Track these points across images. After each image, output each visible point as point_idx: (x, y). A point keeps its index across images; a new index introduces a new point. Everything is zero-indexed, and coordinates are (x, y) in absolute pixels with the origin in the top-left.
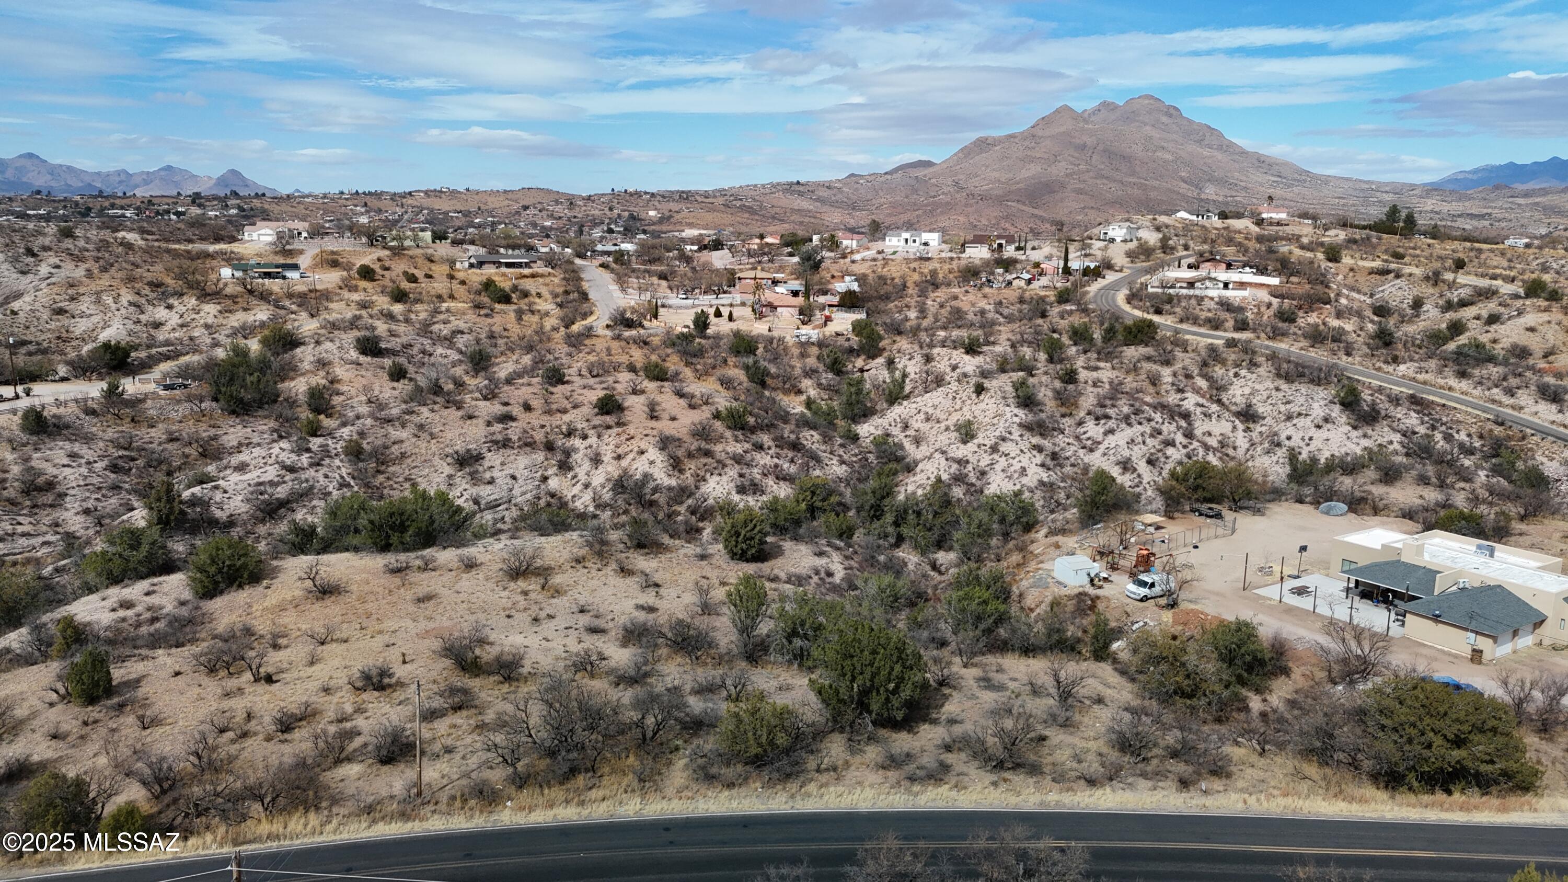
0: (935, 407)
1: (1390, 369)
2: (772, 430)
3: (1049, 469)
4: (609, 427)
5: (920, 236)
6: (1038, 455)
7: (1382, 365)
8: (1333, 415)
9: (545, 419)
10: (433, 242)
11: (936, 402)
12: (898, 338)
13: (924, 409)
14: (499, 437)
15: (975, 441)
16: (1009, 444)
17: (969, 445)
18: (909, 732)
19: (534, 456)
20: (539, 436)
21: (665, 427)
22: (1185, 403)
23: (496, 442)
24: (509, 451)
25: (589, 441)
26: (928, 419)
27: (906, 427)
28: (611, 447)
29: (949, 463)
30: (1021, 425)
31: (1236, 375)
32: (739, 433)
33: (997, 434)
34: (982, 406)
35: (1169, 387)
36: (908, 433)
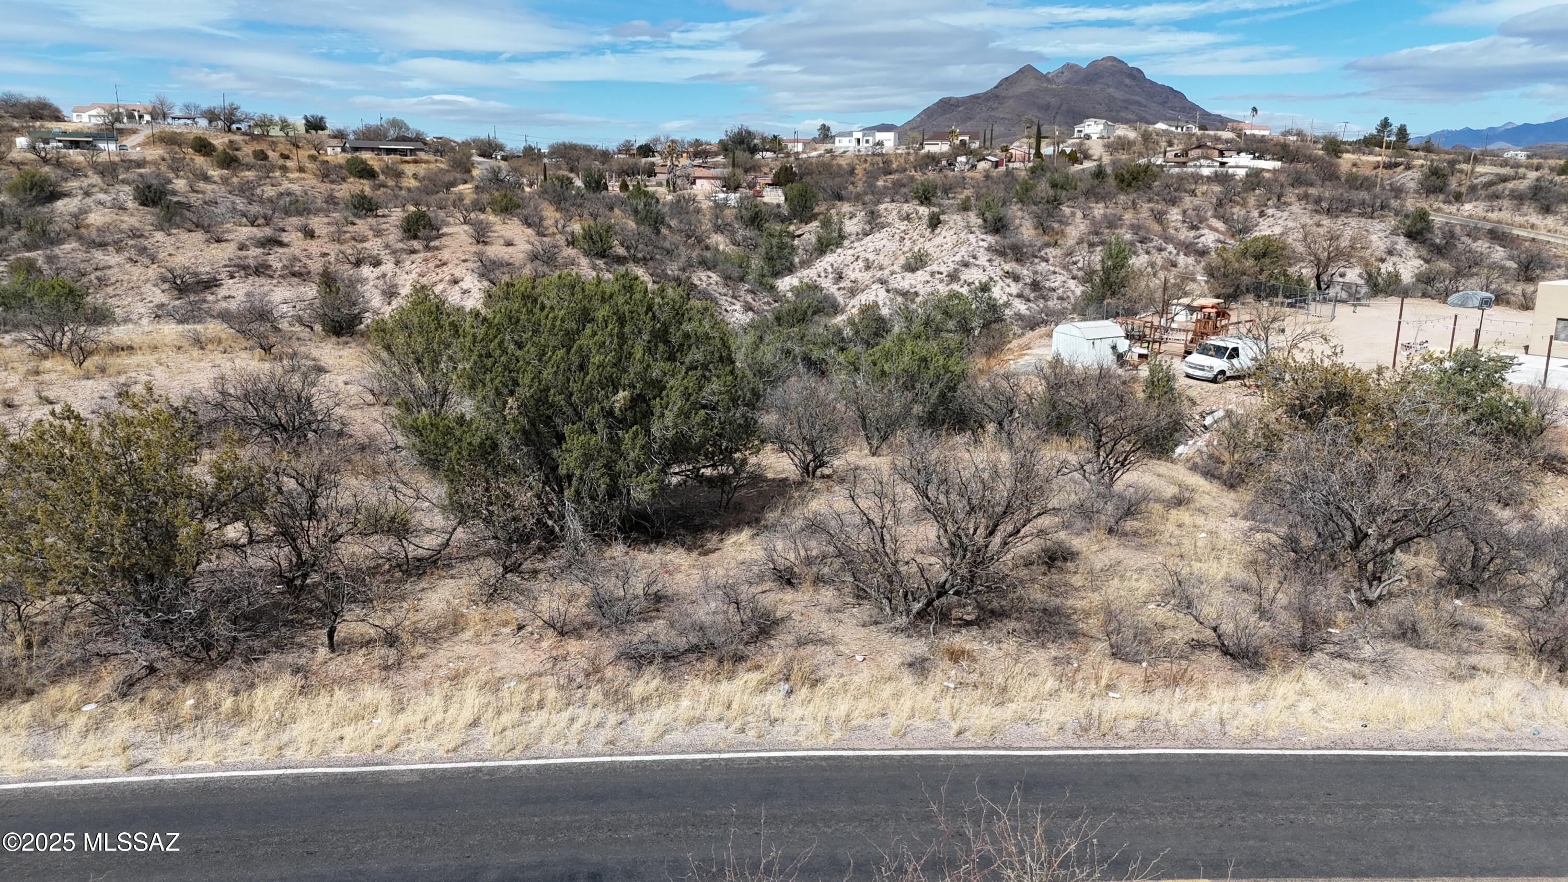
0: (877, 252)
1: (1453, 209)
2: (651, 263)
3: (1029, 300)
4: (414, 252)
5: (874, 135)
6: (1013, 284)
7: (1442, 205)
8: (1398, 247)
9: (333, 249)
10: (307, 131)
11: (879, 245)
12: (839, 204)
13: (863, 255)
14: (251, 262)
15: (928, 269)
16: (974, 270)
17: (919, 273)
18: (689, 550)
19: (302, 289)
20: (316, 266)
21: (495, 251)
22: (1202, 239)
23: (245, 268)
24: (263, 280)
25: (383, 268)
26: (868, 268)
27: (840, 277)
28: (414, 275)
29: (891, 295)
30: (989, 249)
31: (1262, 214)
32: (600, 263)
33: (958, 258)
34: (939, 240)
35: (1179, 225)
36: (842, 285)
